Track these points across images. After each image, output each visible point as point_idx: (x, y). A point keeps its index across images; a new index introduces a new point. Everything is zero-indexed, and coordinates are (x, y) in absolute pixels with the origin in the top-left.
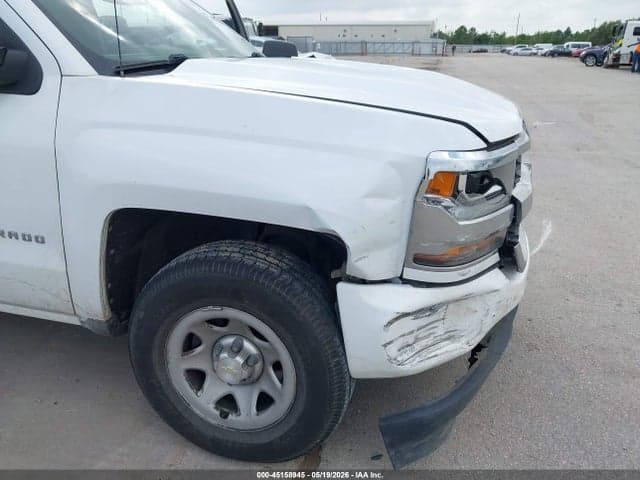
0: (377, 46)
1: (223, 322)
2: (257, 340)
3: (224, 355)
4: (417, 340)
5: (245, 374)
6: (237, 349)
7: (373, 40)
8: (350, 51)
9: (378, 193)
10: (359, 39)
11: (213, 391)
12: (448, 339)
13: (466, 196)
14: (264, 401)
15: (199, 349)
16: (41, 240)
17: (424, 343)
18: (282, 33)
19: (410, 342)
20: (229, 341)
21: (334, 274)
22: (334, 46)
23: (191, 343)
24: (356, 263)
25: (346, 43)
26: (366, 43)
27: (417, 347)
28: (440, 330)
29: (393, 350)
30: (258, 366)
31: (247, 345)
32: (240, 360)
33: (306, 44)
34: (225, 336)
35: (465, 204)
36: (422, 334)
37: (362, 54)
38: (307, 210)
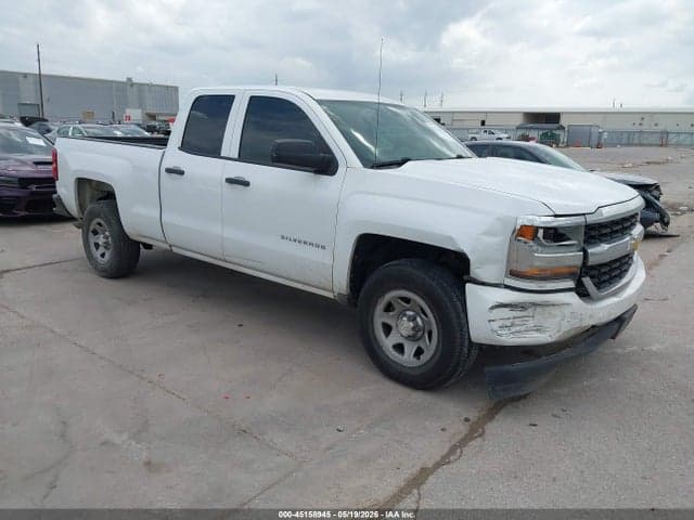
0: (682, 137)
1: (407, 300)
2: (423, 316)
3: (405, 319)
4: (513, 325)
5: (411, 333)
6: (413, 319)
7: (676, 129)
8: (645, 142)
9: (488, 233)
10: (660, 128)
11: (394, 339)
12: (537, 330)
13: (543, 241)
14: (419, 353)
15: (391, 313)
16: (323, 247)
17: (518, 328)
18: (564, 122)
19: (509, 325)
20: (411, 313)
21: (465, 278)
22: (625, 136)
23: (389, 308)
24: (476, 271)
25: (641, 132)
26: (668, 133)
27: (513, 329)
28: (531, 323)
29: (495, 325)
30: (420, 334)
31: (419, 319)
32: (412, 324)
33: (590, 133)
34: (408, 310)
35: (541, 245)
36: (517, 321)
37: (661, 145)
38: (451, 239)
